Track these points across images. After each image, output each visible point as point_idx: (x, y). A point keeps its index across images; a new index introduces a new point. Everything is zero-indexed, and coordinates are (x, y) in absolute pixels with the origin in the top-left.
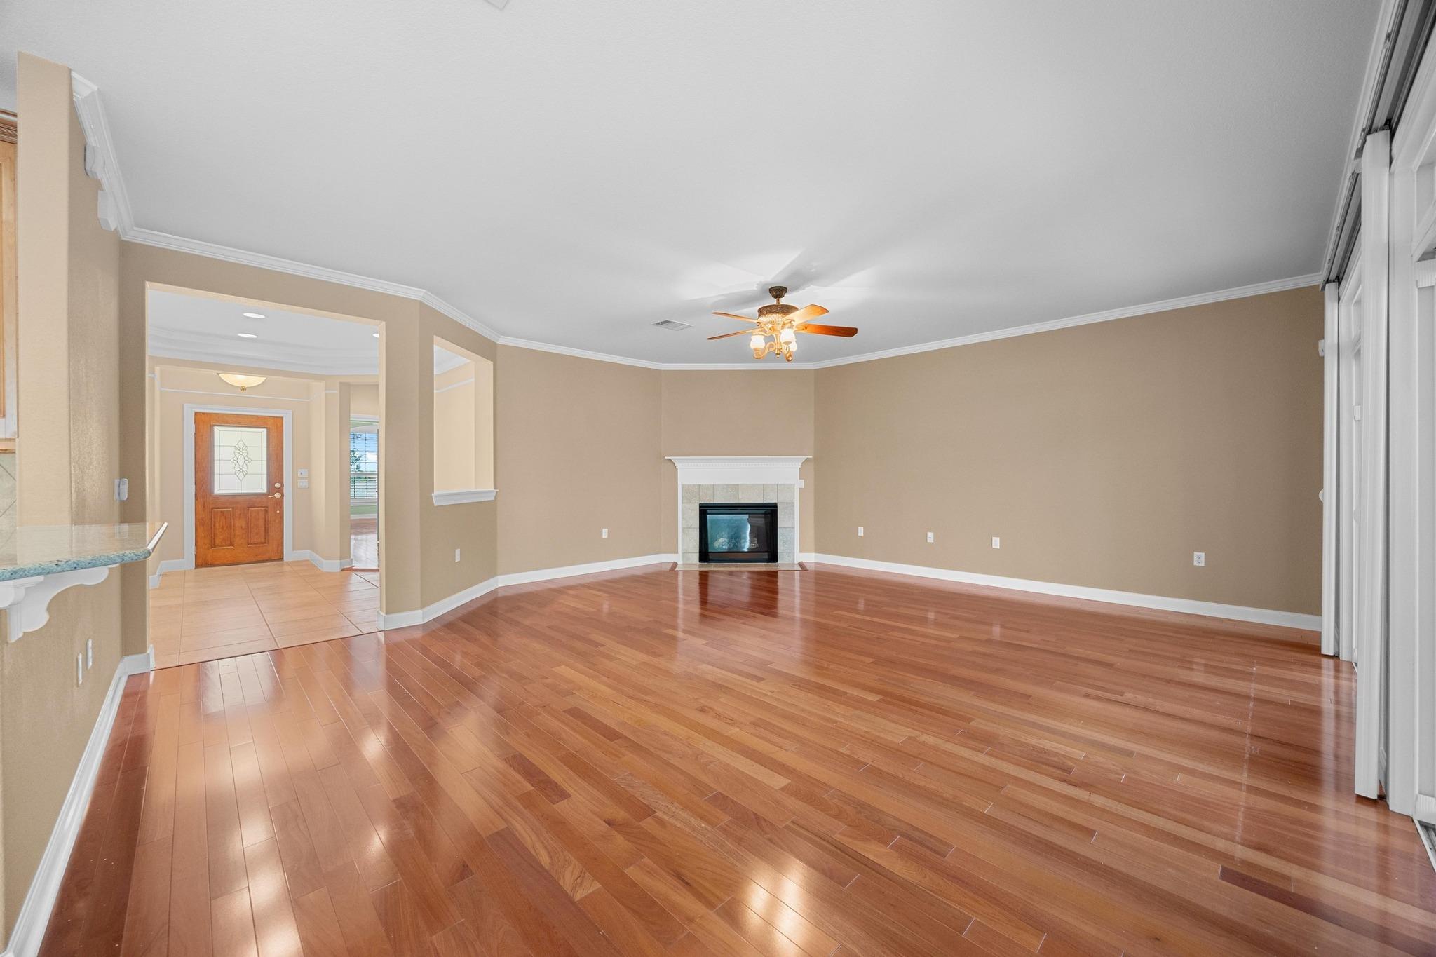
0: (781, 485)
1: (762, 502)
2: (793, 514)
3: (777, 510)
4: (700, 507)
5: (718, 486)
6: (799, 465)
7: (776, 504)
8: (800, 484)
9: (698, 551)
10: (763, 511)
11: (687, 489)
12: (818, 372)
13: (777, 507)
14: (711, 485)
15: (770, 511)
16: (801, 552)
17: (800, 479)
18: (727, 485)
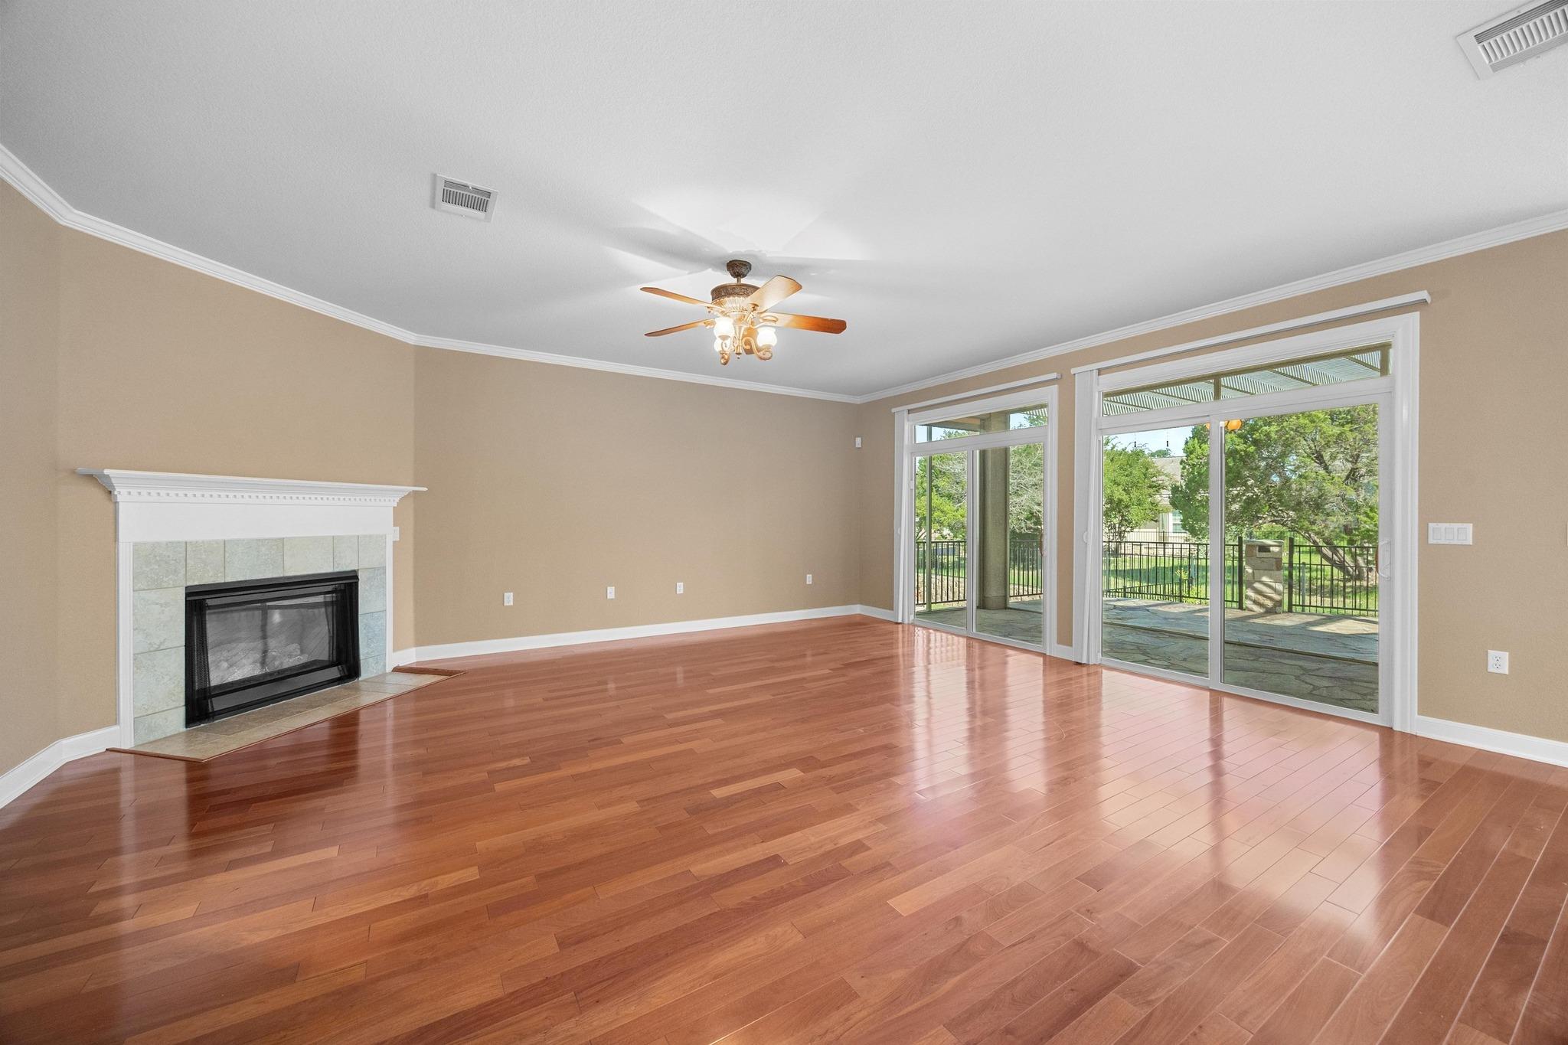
0: (365, 536)
1: (329, 570)
2: (384, 587)
3: (356, 584)
4: (188, 595)
5: (237, 542)
6: (394, 501)
7: (355, 571)
8: (392, 534)
9: (182, 702)
10: (330, 588)
11: (147, 555)
12: (421, 352)
13: (356, 577)
14: (217, 542)
15: (342, 587)
16: (394, 650)
17: (394, 525)
18: (258, 540)
